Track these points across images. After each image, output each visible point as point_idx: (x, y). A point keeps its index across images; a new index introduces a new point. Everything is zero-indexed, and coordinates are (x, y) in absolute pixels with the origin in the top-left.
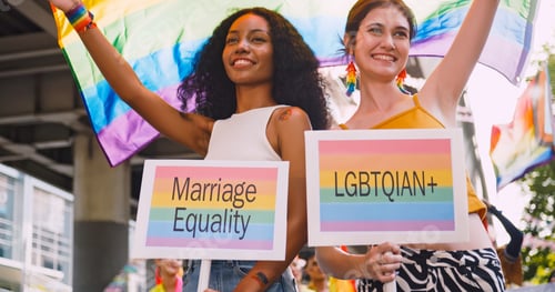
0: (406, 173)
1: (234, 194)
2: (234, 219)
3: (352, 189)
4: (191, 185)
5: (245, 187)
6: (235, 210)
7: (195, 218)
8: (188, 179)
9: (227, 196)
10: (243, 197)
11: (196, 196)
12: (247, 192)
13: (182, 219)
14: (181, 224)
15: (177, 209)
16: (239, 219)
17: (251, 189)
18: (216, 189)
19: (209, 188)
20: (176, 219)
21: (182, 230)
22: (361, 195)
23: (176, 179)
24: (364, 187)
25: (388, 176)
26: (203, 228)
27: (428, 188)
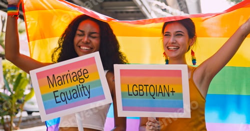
0: (160, 86)
1: (78, 77)
2: (82, 89)
3: (136, 93)
4: (56, 78)
5: (82, 71)
6: (81, 84)
7: (64, 94)
8: (53, 75)
9: (75, 79)
10: (83, 77)
11: (60, 83)
12: (84, 74)
13: (58, 96)
14: (58, 99)
15: (54, 92)
16: (85, 88)
17: (85, 72)
18: (68, 76)
19: (65, 77)
20: (55, 97)
21: (60, 102)
22: (140, 95)
23: (48, 77)
24: (141, 92)
25: (152, 87)
26: (69, 98)
27: (171, 93)
